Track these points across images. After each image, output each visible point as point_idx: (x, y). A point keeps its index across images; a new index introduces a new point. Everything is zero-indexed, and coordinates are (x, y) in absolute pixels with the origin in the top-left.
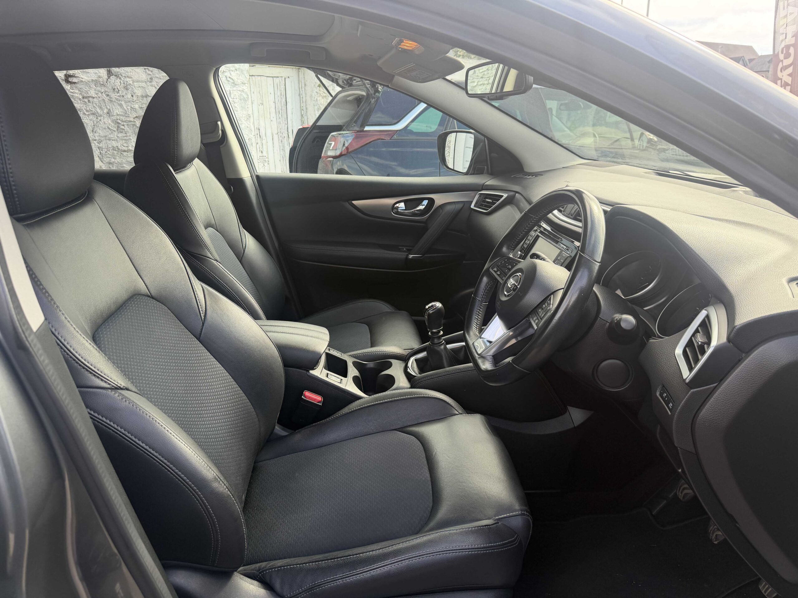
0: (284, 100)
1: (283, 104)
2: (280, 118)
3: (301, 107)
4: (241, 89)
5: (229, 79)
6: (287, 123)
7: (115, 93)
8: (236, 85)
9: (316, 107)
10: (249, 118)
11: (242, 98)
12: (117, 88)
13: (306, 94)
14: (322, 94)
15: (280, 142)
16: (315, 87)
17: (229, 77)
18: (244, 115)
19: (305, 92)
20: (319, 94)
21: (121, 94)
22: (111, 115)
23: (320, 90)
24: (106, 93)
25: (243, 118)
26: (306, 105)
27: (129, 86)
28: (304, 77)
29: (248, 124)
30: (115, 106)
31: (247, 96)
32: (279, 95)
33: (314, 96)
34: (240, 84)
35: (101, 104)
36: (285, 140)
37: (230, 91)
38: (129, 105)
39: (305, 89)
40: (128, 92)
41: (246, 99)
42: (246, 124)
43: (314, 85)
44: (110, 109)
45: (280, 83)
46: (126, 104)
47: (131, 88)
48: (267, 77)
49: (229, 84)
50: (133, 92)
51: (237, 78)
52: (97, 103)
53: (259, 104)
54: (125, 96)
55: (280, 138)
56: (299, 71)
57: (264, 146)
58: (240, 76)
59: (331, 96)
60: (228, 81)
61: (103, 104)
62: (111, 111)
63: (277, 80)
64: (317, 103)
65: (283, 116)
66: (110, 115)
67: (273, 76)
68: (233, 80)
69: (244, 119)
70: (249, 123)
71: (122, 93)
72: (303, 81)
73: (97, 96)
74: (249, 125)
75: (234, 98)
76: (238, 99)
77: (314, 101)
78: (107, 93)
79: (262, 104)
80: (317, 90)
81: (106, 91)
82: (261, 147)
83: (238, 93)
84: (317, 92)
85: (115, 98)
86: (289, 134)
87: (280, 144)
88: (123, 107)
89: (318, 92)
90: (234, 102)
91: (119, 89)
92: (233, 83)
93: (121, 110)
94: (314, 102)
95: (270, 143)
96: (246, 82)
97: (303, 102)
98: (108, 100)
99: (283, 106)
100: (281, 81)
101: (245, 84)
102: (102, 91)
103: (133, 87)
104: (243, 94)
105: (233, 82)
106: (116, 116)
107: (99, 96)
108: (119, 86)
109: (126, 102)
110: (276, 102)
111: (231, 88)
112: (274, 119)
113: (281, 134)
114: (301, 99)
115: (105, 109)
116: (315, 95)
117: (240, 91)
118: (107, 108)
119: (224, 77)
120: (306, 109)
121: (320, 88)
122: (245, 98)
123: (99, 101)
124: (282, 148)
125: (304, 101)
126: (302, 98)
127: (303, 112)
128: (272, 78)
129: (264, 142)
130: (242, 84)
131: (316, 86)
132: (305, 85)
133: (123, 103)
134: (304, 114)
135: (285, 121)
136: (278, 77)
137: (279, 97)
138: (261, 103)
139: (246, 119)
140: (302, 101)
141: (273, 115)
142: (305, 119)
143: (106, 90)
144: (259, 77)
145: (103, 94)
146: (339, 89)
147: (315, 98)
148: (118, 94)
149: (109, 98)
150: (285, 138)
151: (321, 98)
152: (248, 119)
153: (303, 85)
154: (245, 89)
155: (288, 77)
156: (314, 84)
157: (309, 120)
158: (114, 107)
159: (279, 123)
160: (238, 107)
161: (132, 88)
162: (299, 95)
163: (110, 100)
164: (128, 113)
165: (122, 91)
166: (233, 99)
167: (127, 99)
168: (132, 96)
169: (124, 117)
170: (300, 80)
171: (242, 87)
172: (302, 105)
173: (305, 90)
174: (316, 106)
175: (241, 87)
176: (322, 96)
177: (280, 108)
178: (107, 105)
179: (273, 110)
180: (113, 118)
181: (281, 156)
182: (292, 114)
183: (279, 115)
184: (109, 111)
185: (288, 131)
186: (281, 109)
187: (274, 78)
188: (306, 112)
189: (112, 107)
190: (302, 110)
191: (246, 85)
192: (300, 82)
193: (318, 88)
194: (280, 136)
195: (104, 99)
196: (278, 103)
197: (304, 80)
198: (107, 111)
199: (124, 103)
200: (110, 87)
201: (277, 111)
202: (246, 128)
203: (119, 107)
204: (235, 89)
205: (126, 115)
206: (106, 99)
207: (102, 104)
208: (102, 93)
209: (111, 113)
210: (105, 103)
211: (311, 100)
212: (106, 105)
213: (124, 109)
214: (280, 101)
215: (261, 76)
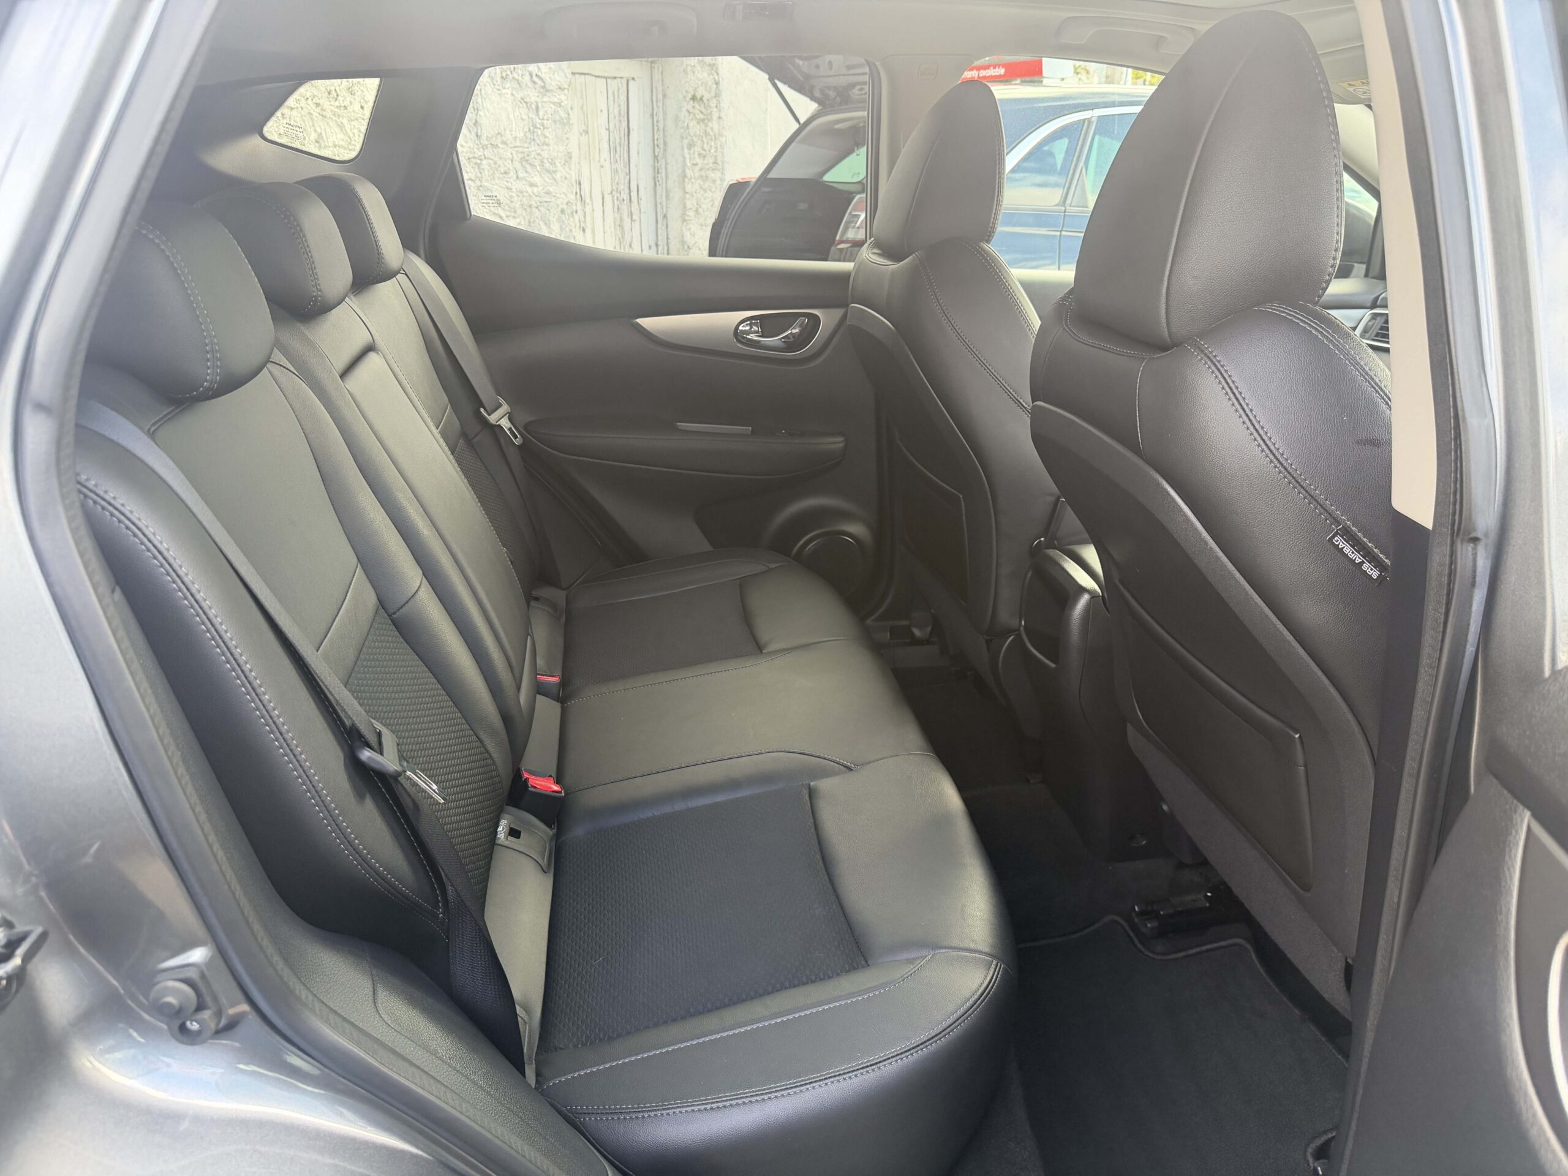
0: (624, 124)
1: (622, 132)
2: (616, 162)
3: (654, 140)
4: (556, 100)
5: (535, 79)
6: (628, 172)
7: (330, 101)
8: (547, 91)
9: (686, 141)
10: (568, 160)
11: (557, 118)
12: (335, 90)
13: (665, 114)
14: (697, 116)
15: (616, 210)
16: (686, 101)
17: (536, 75)
18: (560, 154)
19: (663, 109)
20: (692, 115)
21: (341, 102)
22: (323, 145)
23: (694, 107)
24: (314, 101)
25: (559, 160)
26: (665, 136)
27: (356, 87)
28: (662, 80)
29: (566, 172)
30: (330, 126)
31: (566, 116)
32: (617, 115)
33: (682, 118)
34: (554, 89)
35: (304, 122)
36: (625, 207)
37: (537, 102)
38: (357, 126)
39: (663, 104)
40: (354, 99)
41: (565, 121)
42: (564, 172)
43: (685, 97)
44: (321, 134)
45: (618, 90)
46: (350, 125)
47: (360, 92)
48: (596, 76)
49: (535, 89)
50: (363, 99)
51: (550, 78)
52: (298, 119)
53: (581, 131)
54: (348, 108)
55: (616, 201)
56: (652, 68)
57: (588, 218)
58: (556, 74)
59: (797, 120)
60: (535, 83)
61: (308, 122)
62: (322, 137)
63: (613, 84)
64: (689, 133)
65: (622, 158)
66: (320, 146)
67: (606, 75)
68: (544, 82)
69: (560, 163)
70: (568, 170)
71: (343, 101)
72: (660, 89)
73: (298, 106)
74: (568, 174)
75: (543, 119)
76: (550, 121)
77: (683, 128)
78: (316, 100)
79: (587, 132)
80: (690, 108)
81: (314, 96)
82: (582, 219)
83: (551, 108)
84: (688, 111)
85: (332, 111)
86: (632, 194)
87: (616, 215)
88: (346, 131)
89: (691, 111)
90: (543, 126)
91: (338, 92)
92: (544, 87)
93: (340, 136)
94: (682, 131)
95: (598, 213)
96: (566, 86)
97: (658, 130)
98: (318, 115)
99: (623, 138)
100: (620, 85)
101: (563, 89)
102: (308, 96)
103: (365, 89)
104: (560, 111)
105: (543, 84)
106: (331, 149)
107: (303, 106)
108: (339, 86)
109: (350, 120)
110: (611, 129)
111: (538, 96)
112: (607, 164)
113: (618, 195)
114: (655, 123)
115: (313, 133)
116: (685, 117)
117: (554, 103)
118: (315, 131)
119: (528, 74)
120: (665, 144)
121: (696, 102)
122: (562, 119)
123: (302, 117)
124: (618, 222)
125: (661, 126)
126: (657, 121)
127: (657, 150)
128: (605, 80)
129: (588, 209)
130: (558, 90)
131: (688, 99)
132: (664, 96)
133: (345, 121)
134: (661, 155)
135: (626, 167)
136: (615, 78)
137: (617, 118)
138: (584, 131)
139: (563, 162)
140: (656, 128)
141: (605, 155)
142: (661, 165)
143: (316, 93)
144: (582, 76)
145: (310, 101)
146: (812, 107)
147: (684, 123)
148: (337, 104)
149: (319, 111)
150: (625, 202)
151: (695, 122)
152: (566, 161)
153: (660, 96)
154: (563, 99)
155: (633, 79)
156: (684, 93)
157: (669, 167)
158: (328, 130)
159: (614, 172)
160: (550, 137)
161: (362, 91)
162: (652, 115)
163: (322, 115)
164: (353, 142)
165: (344, 96)
166: (542, 121)
167: (353, 114)
168: (362, 107)
169: (346, 152)
170: (654, 85)
171: (558, 97)
172: (656, 136)
173: (663, 106)
174: (686, 138)
175: (556, 97)
176: (696, 118)
177: (618, 140)
178: (316, 124)
179: (605, 146)
180: (326, 152)
181: (617, 239)
182: (638, 153)
183: (614, 157)
184: (318, 136)
185: (630, 188)
186: (620, 144)
187: (608, 80)
188: (665, 150)
189: (325, 129)
190: (654, 146)
191: (566, 91)
192: (654, 90)
193: (691, 102)
194: (615, 198)
195: (312, 112)
196: (613, 132)
197: (663, 84)
198: (316, 136)
199: (347, 122)
200: (322, 88)
201: (612, 148)
202: (563, 180)
203: (337, 130)
204: (545, 99)
205: (350, 147)
206: (315, 111)
207: (306, 122)
208: (307, 99)
209: (324, 142)
210: (312, 120)
211: (676, 127)
212: (313, 125)
213: (346, 134)
214: (617, 127)
215: (585, 74)
